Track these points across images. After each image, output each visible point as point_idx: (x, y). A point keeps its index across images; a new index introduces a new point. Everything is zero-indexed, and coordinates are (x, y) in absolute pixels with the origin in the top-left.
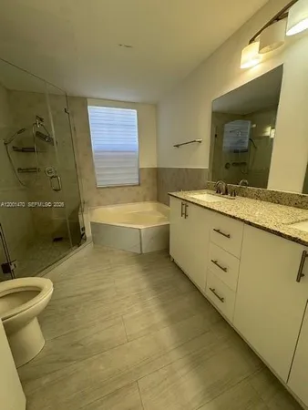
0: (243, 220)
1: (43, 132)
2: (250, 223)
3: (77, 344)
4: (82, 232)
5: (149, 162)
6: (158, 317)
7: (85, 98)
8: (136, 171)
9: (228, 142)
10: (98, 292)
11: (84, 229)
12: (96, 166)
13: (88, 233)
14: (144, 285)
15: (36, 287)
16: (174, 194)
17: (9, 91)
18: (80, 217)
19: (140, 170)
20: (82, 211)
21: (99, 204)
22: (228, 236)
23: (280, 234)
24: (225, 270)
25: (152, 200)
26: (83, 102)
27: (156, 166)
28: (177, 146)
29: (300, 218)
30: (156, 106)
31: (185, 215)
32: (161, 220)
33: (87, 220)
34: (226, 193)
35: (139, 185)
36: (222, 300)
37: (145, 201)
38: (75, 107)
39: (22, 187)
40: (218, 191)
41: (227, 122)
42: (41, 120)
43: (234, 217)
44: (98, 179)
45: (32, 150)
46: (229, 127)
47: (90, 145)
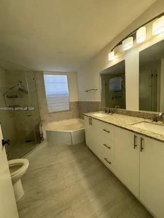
0: (113, 124)
1: (22, 88)
2: (116, 125)
3: (40, 192)
4: (41, 136)
5: (74, 99)
6: (81, 175)
7: (42, 72)
8: (68, 104)
9: (111, 87)
11: (42, 134)
12: (48, 103)
13: (45, 136)
14: (74, 161)
16: (86, 114)
17: (6, 70)
18: (40, 128)
19: (70, 103)
20: (42, 125)
21: (50, 121)
22: (109, 132)
23: (126, 129)
24: (109, 148)
25: (77, 117)
28: (87, 91)
29: (137, 122)
30: (76, 73)
31: (91, 124)
32: (82, 127)
33: (44, 130)
34: (110, 112)
35: (70, 110)
36: (110, 163)
37: (73, 118)
39: (11, 115)
40: (106, 112)
42: (21, 82)
43: (110, 123)
44: (49, 108)
45: (16, 97)
46: (112, 80)
47: (45, 92)
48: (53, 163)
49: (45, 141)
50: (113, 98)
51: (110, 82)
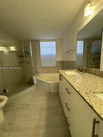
3: (11, 124)
5: (60, 59)
8: (55, 62)
10: (29, 105)
15: (3, 99)
17: (20, 41)
19: (57, 62)
26: (38, 41)
27: (62, 60)
30: (62, 39)
33: (35, 78)
34: (82, 71)
35: (56, 67)
38: (36, 43)
41: (92, 42)
42: (27, 48)
44: (42, 65)
45: (23, 56)
47: (40, 54)
48: (31, 103)
49: (34, 85)
50: (94, 60)
51: (92, 45)
